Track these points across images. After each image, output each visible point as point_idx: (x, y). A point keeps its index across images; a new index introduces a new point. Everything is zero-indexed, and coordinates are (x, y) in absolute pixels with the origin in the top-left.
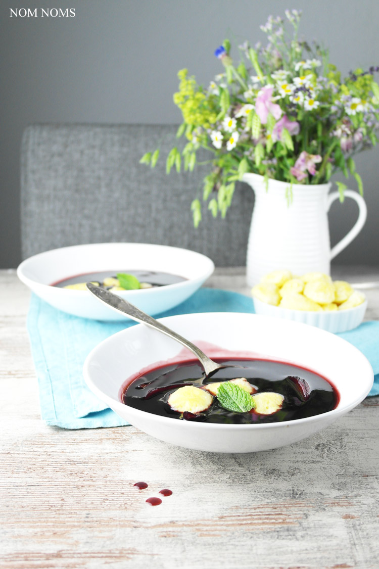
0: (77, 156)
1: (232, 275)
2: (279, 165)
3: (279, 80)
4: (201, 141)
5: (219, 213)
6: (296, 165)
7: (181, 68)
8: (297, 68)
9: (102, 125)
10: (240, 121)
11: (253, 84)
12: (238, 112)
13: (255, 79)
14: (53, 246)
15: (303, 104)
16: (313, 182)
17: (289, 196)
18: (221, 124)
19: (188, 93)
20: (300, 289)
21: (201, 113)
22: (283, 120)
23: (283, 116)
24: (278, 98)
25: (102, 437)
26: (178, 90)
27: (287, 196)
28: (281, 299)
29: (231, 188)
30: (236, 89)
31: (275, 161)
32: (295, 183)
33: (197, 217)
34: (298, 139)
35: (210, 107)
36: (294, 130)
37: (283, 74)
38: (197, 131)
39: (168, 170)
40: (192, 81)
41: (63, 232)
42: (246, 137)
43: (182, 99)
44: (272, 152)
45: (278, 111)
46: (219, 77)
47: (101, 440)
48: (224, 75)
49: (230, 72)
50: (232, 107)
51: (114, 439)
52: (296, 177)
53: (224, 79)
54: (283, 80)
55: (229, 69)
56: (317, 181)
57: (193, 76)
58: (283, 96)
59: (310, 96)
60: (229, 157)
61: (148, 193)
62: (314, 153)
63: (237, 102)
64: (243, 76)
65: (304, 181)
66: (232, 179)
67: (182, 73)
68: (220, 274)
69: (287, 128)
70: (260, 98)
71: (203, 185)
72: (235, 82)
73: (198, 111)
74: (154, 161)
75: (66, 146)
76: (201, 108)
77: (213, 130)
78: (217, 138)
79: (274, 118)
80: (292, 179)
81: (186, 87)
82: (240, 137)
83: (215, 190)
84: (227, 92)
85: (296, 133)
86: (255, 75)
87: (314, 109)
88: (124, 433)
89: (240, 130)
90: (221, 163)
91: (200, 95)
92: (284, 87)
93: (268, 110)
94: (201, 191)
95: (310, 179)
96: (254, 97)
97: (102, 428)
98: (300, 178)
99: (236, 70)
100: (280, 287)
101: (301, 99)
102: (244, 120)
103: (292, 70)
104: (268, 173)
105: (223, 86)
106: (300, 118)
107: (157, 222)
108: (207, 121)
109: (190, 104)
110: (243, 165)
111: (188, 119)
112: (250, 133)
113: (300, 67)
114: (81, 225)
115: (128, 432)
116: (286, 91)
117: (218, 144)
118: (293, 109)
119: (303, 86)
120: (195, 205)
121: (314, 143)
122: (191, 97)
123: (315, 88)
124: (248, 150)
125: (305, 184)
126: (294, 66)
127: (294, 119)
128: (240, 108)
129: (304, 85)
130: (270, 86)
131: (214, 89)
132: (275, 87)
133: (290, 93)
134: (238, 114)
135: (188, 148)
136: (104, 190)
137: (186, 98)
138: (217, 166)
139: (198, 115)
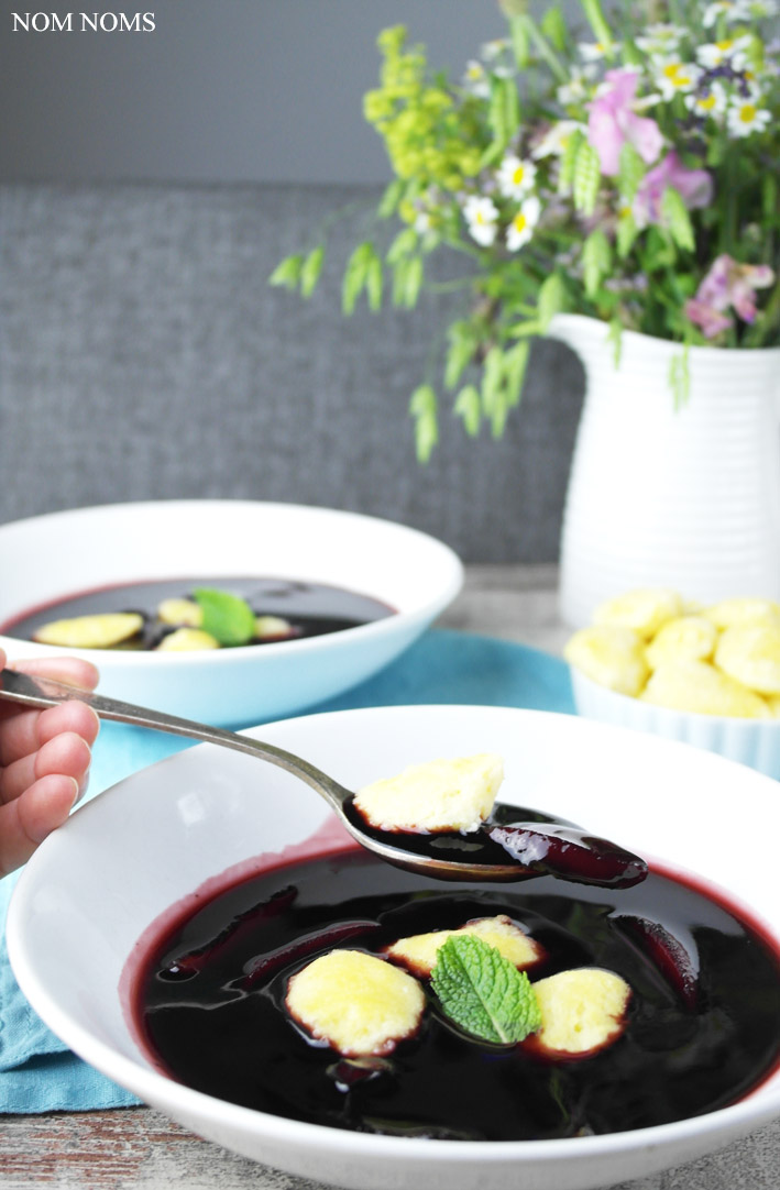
0: (119, 266)
1: (522, 588)
2: (652, 294)
3: (660, 51)
4: (440, 226)
5: (486, 424)
6: (702, 294)
7: (389, 23)
8: (708, 20)
9: (189, 186)
10: (545, 169)
11: (583, 64)
12: (541, 142)
13: (589, 52)
14: (54, 503)
15: (725, 117)
16: (747, 340)
17: (678, 381)
18: (493, 178)
19: (404, 91)
20: (705, 649)
21: (436, 146)
22: (665, 166)
23: (665, 152)
24: (653, 100)
25: (58, 1151)
26: (376, 84)
27: (674, 381)
28: (649, 675)
29: (519, 355)
30: (540, 84)
31: (641, 282)
32: (697, 344)
33: (426, 435)
34: (708, 220)
35: (466, 131)
36: (698, 193)
37: (670, 36)
38: (429, 197)
39: (348, 303)
40: (415, 57)
41: (80, 466)
42: (559, 212)
43: (385, 109)
44: (633, 254)
45: (651, 140)
46: (492, 49)
47: (50, 1162)
48: (506, 43)
49: (523, 36)
50: (524, 128)
51: (92, 1158)
52: (699, 328)
53: (507, 55)
54: (668, 53)
55: (521, 26)
56: (757, 338)
57: (421, 47)
58: (669, 95)
59: (745, 92)
60: (515, 269)
61: (305, 365)
62: (754, 260)
63: (538, 115)
64: (558, 42)
65: (722, 339)
66: (523, 330)
67: (388, 38)
68: (489, 586)
69: (678, 188)
70: (601, 101)
71: (445, 346)
72: (536, 65)
73: (430, 140)
74: (309, 278)
75: (91, 238)
76: (438, 132)
77: (470, 193)
78: (480, 216)
79: (639, 158)
80: (689, 332)
81: (399, 74)
82: (542, 215)
83: (478, 359)
84: (512, 90)
85: (703, 202)
86: (593, 40)
87: (754, 133)
88: (129, 1136)
89: (546, 193)
90: (494, 285)
91: (435, 98)
92: (671, 73)
93: (622, 135)
94: (441, 361)
95: (740, 334)
96: (585, 101)
97: (61, 1113)
98: (711, 330)
99: (539, 26)
100: (649, 640)
101: (718, 103)
102: (555, 166)
103: (695, 26)
104: (625, 317)
105: (502, 72)
106: (714, 158)
107: (327, 443)
108: (455, 169)
109: (408, 121)
110: (551, 291)
111: (404, 162)
112: (569, 202)
113: (720, 16)
114: (127, 450)
115: (142, 1130)
116: (674, 81)
117: (484, 234)
118: (696, 132)
119: (725, 65)
120: (422, 402)
121: (753, 230)
122: (412, 103)
123: (759, 75)
124: (567, 250)
125: (725, 346)
126: (702, 15)
127: (697, 162)
128: (546, 131)
129: (729, 61)
130: (631, 68)
131: (478, 81)
132: (646, 73)
133: (686, 88)
134: (542, 150)
135: (404, 243)
136: (189, 356)
137: (398, 105)
138: (484, 294)
139: (429, 152)
